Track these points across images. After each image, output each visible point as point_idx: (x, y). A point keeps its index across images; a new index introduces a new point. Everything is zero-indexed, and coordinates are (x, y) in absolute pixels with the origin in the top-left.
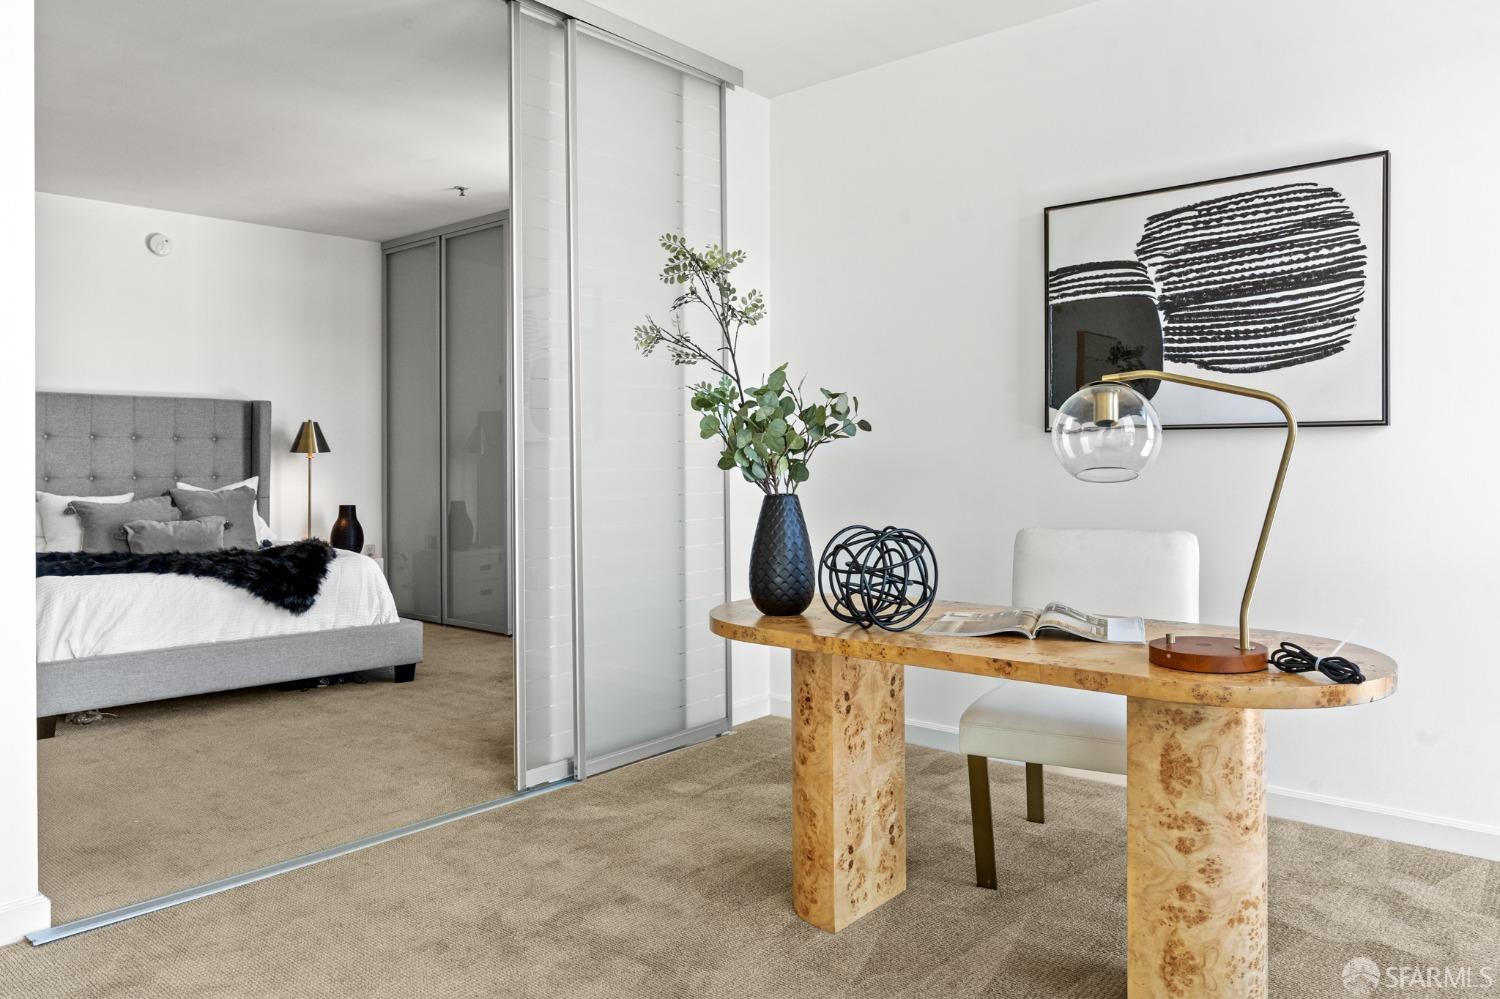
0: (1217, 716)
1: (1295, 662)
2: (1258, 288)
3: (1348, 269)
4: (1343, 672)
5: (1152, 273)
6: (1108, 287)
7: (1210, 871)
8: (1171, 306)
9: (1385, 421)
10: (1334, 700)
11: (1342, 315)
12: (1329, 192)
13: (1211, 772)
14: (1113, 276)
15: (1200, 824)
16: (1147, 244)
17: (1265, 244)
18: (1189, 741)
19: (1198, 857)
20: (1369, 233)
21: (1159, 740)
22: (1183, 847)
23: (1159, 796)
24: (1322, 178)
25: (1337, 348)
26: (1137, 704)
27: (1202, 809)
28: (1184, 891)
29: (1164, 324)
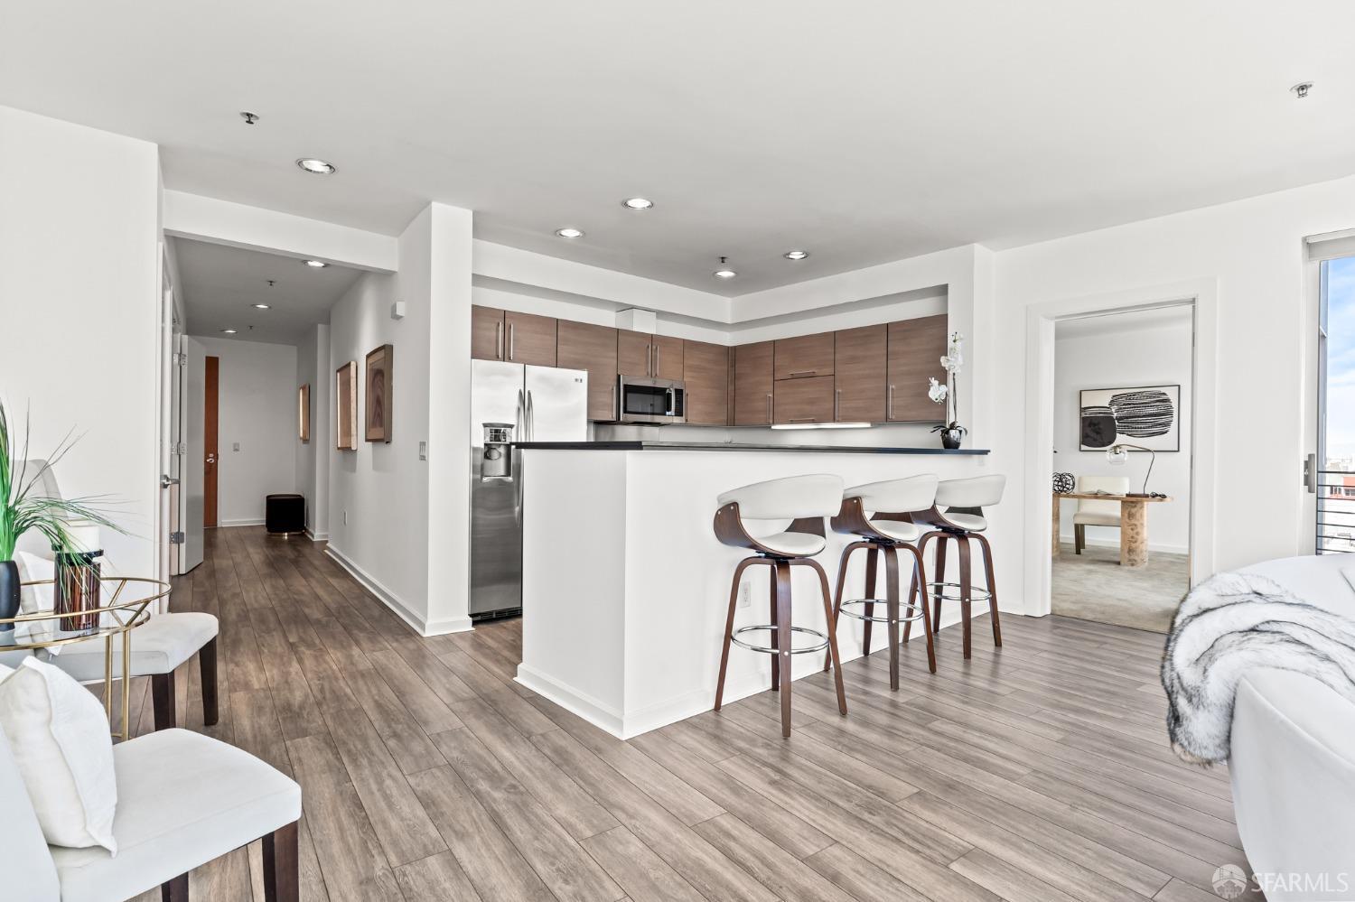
0: (1139, 506)
1: (1154, 496)
2: (1144, 416)
3: (1169, 413)
4: (1164, 497)
5: (1113, 410)
6: (1100, 413)
7: (1137, 533)
8: (1119, 419)
9: (1178, 451)
10: (1161, 500)
11: (1167, 424)
12: (1164, 394)
13: (1138, 515)
14: (1102, 410)
15: (1135, 525)
16: (1112, 403)
17: (1146, 405)
18: (1133, 510)
19: (1135, 531)
20: (1174, 404)
21: (1127, 511)
22: (1132, 529)
23: (1127, 520)
24: (1163, 390)
25: (1166, 432)
26: (1124, 502)
27: (1136, 523)
28: (1132, 537)
29: (1117, 424)
